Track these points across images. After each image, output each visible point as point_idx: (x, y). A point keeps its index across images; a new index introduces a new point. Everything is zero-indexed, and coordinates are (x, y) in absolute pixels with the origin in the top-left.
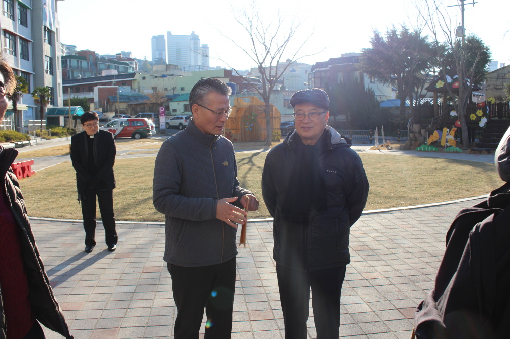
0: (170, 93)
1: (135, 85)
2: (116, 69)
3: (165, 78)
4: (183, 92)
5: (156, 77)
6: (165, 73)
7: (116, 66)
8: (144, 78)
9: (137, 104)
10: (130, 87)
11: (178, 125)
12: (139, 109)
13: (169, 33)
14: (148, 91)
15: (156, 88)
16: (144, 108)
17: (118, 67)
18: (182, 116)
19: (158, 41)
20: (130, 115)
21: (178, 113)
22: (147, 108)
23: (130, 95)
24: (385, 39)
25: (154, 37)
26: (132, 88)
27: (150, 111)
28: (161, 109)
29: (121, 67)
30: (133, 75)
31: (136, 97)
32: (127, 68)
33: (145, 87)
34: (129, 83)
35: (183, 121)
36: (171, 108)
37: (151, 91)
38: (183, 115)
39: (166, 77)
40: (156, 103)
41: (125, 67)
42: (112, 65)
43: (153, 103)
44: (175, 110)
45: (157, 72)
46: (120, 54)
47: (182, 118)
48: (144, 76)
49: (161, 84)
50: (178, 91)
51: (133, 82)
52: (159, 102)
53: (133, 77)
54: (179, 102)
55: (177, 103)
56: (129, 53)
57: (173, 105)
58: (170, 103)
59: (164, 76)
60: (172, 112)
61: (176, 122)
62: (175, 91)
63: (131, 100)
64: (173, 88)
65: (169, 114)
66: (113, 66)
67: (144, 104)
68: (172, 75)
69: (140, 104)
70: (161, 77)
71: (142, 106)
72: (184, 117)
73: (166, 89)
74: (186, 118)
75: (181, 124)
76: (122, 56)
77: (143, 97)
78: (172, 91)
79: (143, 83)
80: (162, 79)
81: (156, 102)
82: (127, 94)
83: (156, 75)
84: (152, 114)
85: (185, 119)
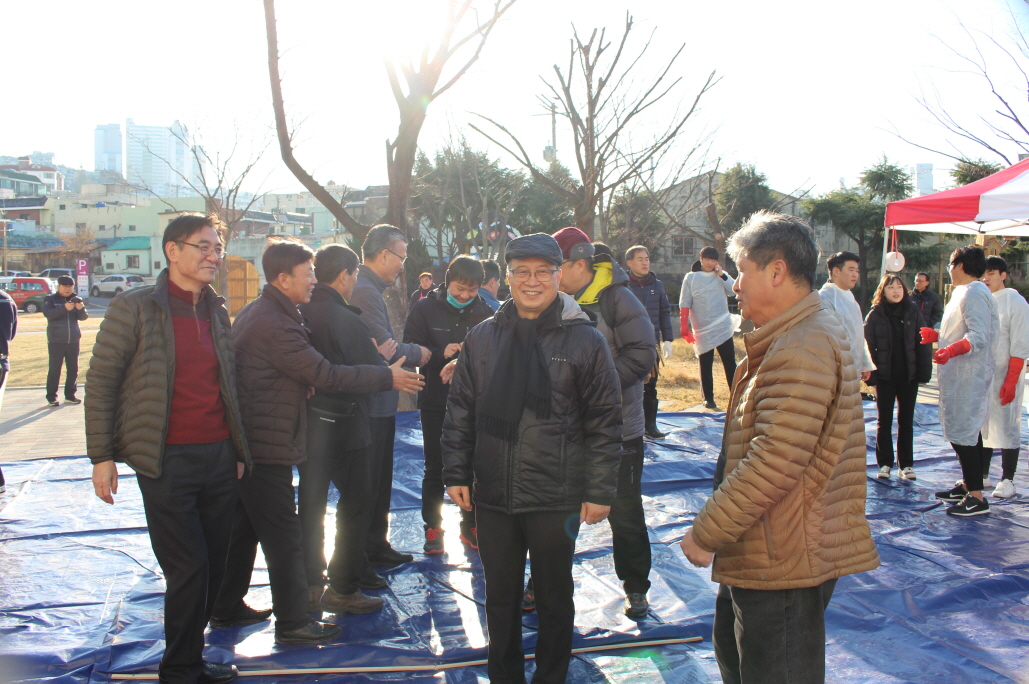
0: (109, 234)
1: (46, 219)
2: (12, 187)
3: (101, 209)
4: (133, 234)
5: (85, 206)
6: (102, 200)
7: (13, 182)
8: (62, 207)
9: (44, 254)
10: (33, 223)
11: (113, 290)
12: (47, 263)
13: (130, 122)
14: (66, 230)
15: (84, 225)
16: (57, 261)
17: (18, 183)
18: (122, 276)
19: (108, 136)
20: (29, 272)
21: (116, 272)
22: (62, 261)
23: (34, 236)
24: (433, 164)
25: (99, 128)
26: (38, 223)
27: (67, 266)
28: (82, 263)
29: (24, 185)
30: (42, 200)
31: (44, 241)
32: (36, 186)
33: (63, 224)
34: (34, 216)
35: (123, 285)
36: (104, 262)
37: (72, 230)
38: (123, 273)
39: (103, 206)
40: (78, 253)
41: (31, 185)
42: (5, 180)
43: (73, 252)
44: (110, 266)
45: (89, 196)
46: (27, 158)
47: (121, 279)
48: (62, 204)
49: (94, 219)
50: (123, 232)
51: (41, 213)
52: (83, 251)
53: (42, 204)
54: (119, 252)
55: (114, 253)
56: (50, 156)
57: (107, 257)
58: (103, 253)
59: (99, 205)
60: (105, 268)
61: (111, 287)
62: (118, 231)
63: (34, 246)
64: (115, 226)
65: (100, 272)
66: (8, 182)
67: (56, 253)
68: (116, 203)
69: (50, 254)
70: (93, 206)
71: (52, 256)
72: (125, 277)
73: (102, 228)
74: (128, 278)
75: (119, 289)
76: (31, 162)
77: (56, 241)
78: (113, 231)
79: (60, 215)
80: (96, 209)
81: (77, 249)
82: (27, 235)
83: (86, 202)
84: (70, 270)
85: (125, 280)
